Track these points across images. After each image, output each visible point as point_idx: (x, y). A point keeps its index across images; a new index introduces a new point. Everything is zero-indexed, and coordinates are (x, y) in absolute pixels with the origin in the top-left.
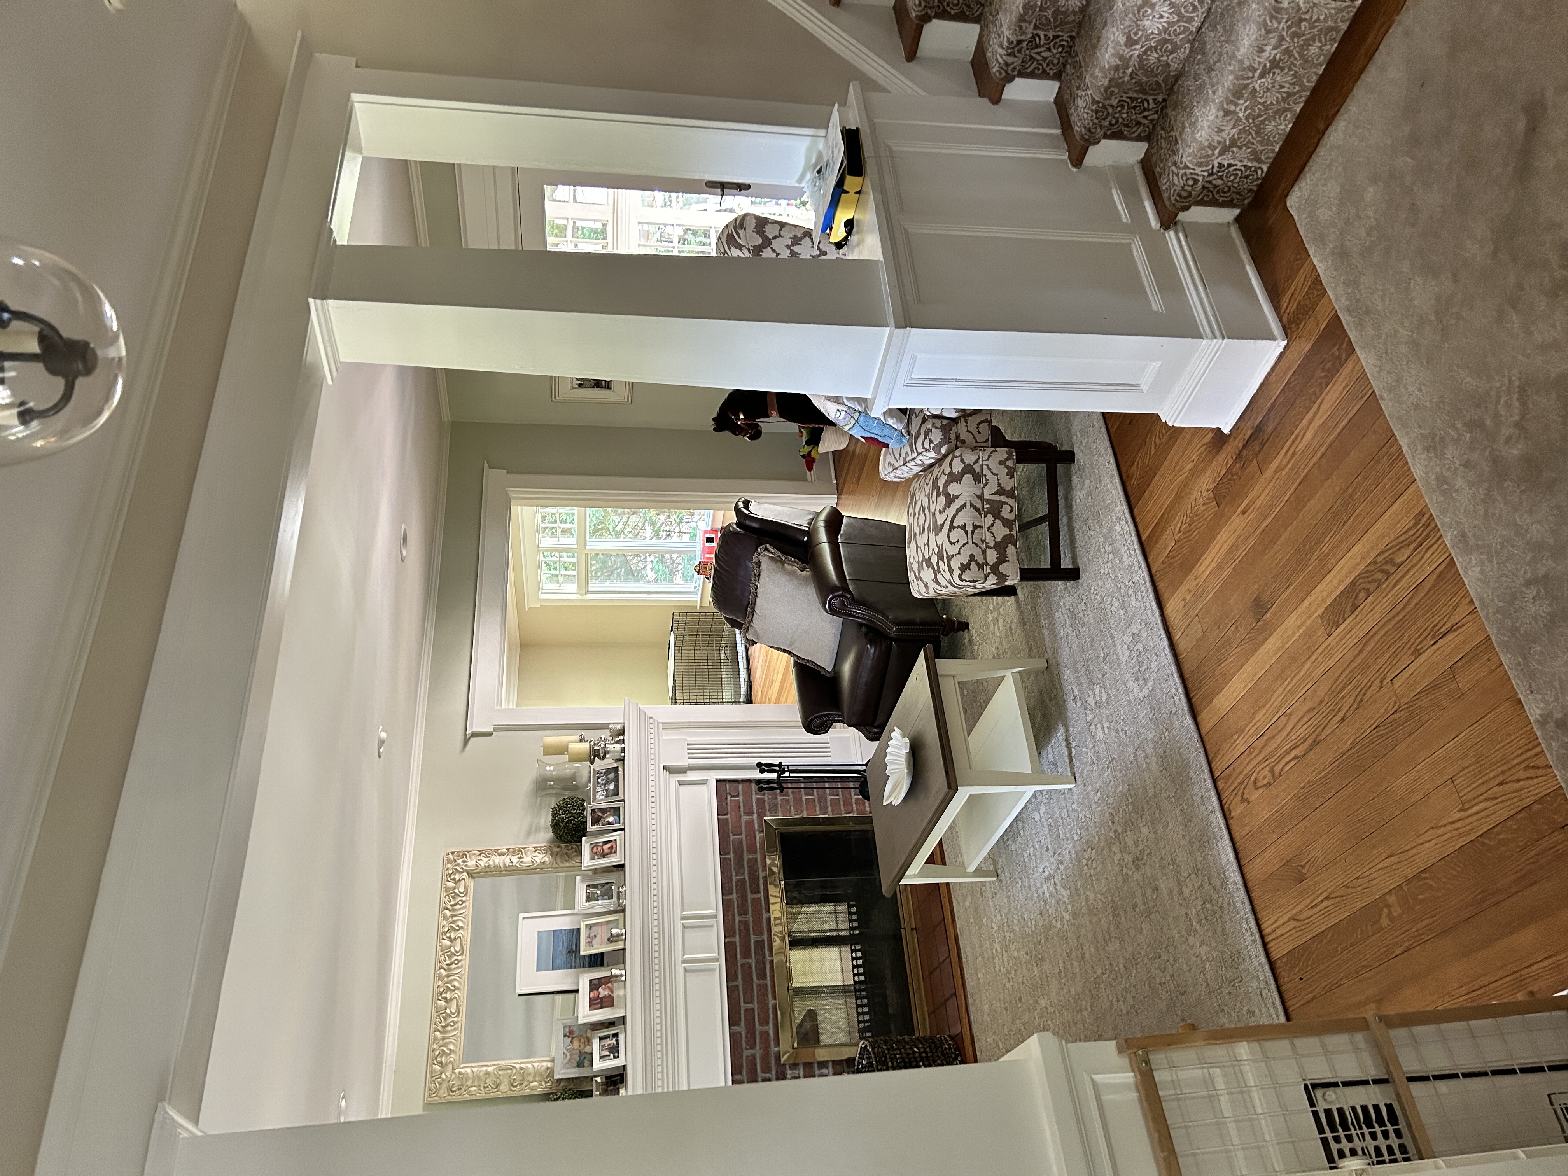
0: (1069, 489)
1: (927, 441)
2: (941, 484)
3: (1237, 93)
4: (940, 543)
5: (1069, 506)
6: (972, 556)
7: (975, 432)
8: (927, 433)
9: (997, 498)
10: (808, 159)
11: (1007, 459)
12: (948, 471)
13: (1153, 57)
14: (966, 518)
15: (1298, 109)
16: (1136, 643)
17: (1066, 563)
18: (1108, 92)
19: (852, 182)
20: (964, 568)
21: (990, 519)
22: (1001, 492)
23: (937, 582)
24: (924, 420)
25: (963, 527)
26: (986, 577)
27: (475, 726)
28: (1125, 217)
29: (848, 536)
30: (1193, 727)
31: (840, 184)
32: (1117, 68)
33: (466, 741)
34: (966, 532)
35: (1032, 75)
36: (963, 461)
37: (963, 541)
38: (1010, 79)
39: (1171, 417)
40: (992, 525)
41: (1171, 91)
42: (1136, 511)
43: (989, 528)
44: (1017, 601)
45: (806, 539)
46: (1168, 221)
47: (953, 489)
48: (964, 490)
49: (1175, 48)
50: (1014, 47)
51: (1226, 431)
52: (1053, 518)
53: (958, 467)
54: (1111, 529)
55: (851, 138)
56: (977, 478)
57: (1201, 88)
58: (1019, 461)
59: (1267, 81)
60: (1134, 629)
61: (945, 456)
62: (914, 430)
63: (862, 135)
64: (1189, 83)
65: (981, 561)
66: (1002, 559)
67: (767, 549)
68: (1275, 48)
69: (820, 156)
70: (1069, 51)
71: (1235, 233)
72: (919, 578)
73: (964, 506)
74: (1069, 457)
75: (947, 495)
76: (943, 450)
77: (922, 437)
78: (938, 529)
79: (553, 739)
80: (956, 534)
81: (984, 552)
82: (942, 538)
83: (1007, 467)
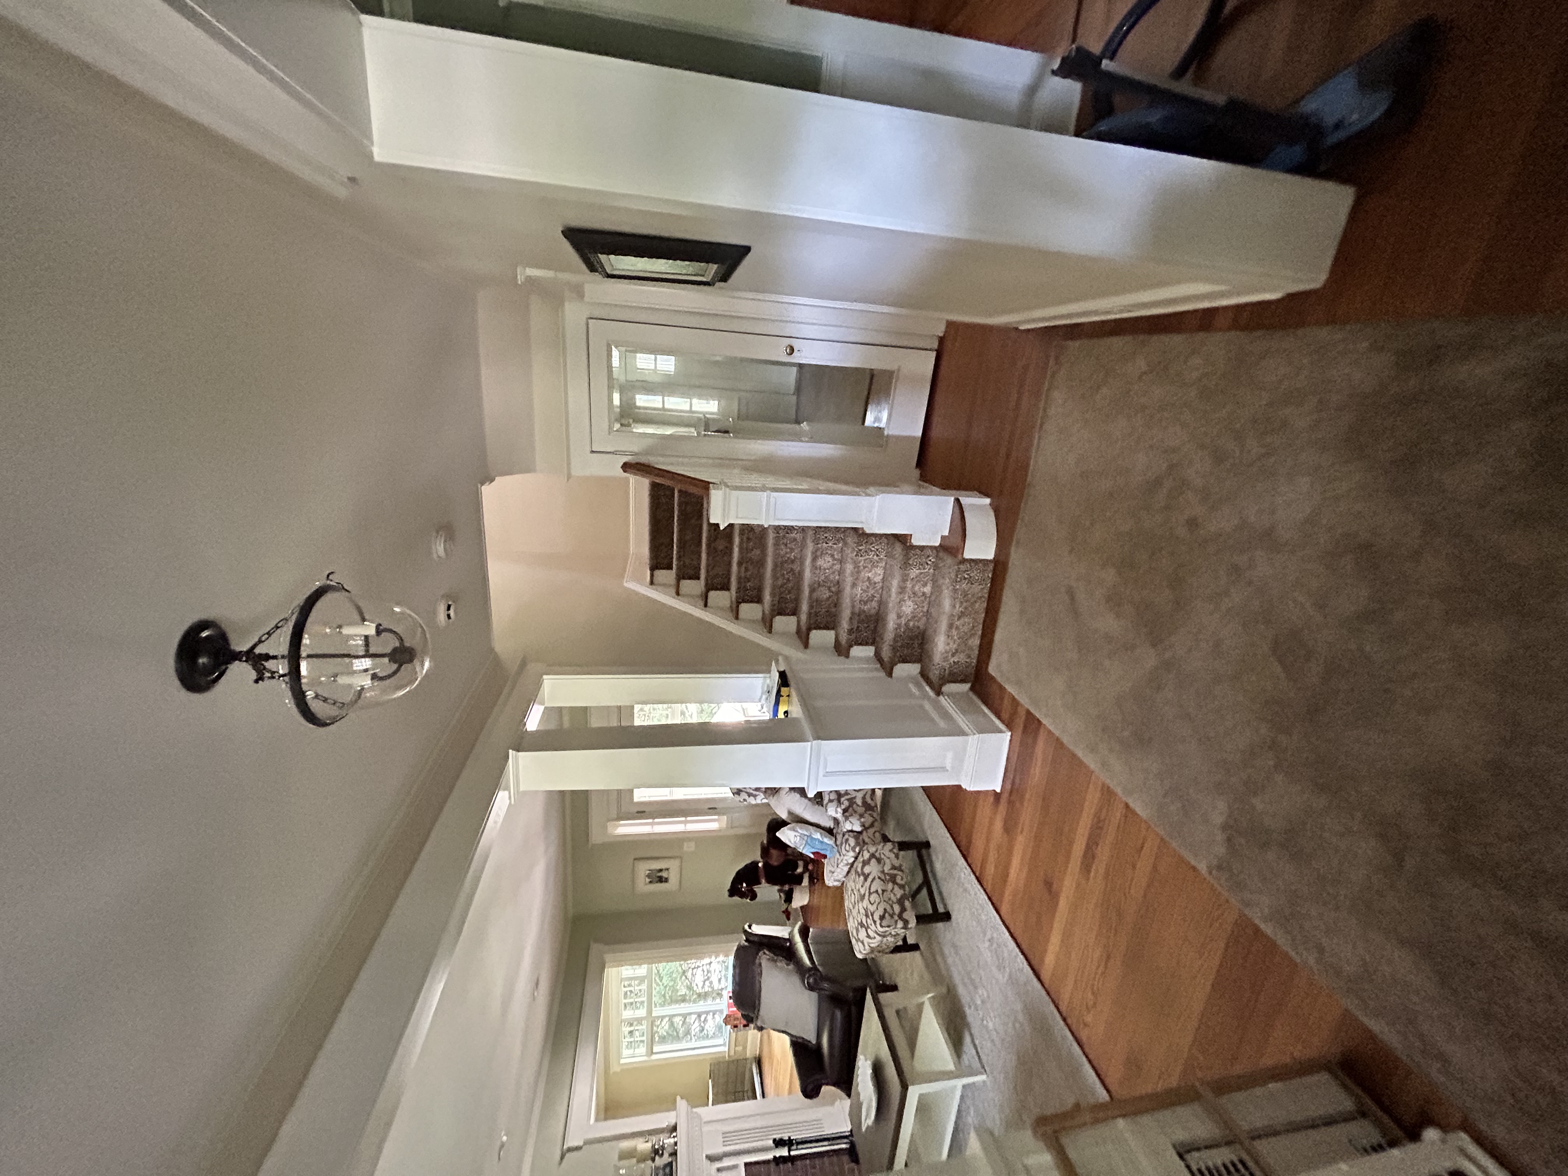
0: (931, 862)
1: (847, 845)
2: (859, 870)
3: (951, 626)
4: (865, 907)
5: (934, 875)
6: (885, 910)
7: (872, 837)
8: (847, 840)
9: (892, 872)
10: (763, 688)
11: (893, 848)
12: (862, 859)
13: (911, 624)
14: (877, 886)
15: (980, 632)
16: (992, 945)
17: (941, 909)
18: (895, 640)
19: (784, 690)
20: (882, 918)
21: (890, 885)
22: (894, 868)
23: (868, 936)
24: (844, 835)
25: (877, 891)
26: (896, 922)
27: (571, 1143)
28: (917, 693)
29: (813, 938)
30: (1039, 986)
31: (779, 691)
32: (896, 629)
33: (562, 1157)
34: (879, 895)
35: (860, 644)
36: (869, 852)
37: (878, 900)
38: (851, 646)
39: (969, 786)
40: (893, 889)
41: (923, 639)
42: (969, 860)
43: (891, 891)
44: (922, 954)
45: (788, 944)
46: (939, 693)
47: (867, 870)
48: (873, 869)
49: (920, 619)
50: (850, 631)
51: (998, 790)
52: (926, 883)
53: (866, 855)
54: (959, 878)
55: (783, 675)
56: (879, 861)
57: (935, 631)
58: (900, 850)
59: (962, 621)
60: (988, 936)
61: (859, 853)
62: (838, 843)
63: (787, 672)
64: (930, 632)
65: (891, 912)
66: (903, 910)
67: (764, 953)
68: (960, 607)
69: (768, 686)
70: (875, 631)
71: (971, 694)
72: (858, 940)
73: (874, 879)
74: (927, 845)
75: (863, 874)
76: (857, 850)
77: (844, 845)
78: (862, 897)
79: (626, 1144)
80: (874, 897)
81: (892, 907)
82: (866, 902)
83: (894, 853)
